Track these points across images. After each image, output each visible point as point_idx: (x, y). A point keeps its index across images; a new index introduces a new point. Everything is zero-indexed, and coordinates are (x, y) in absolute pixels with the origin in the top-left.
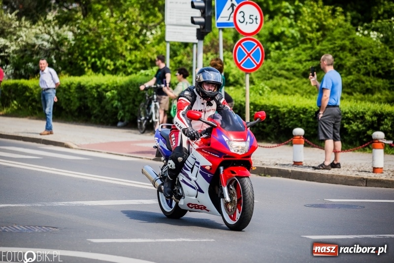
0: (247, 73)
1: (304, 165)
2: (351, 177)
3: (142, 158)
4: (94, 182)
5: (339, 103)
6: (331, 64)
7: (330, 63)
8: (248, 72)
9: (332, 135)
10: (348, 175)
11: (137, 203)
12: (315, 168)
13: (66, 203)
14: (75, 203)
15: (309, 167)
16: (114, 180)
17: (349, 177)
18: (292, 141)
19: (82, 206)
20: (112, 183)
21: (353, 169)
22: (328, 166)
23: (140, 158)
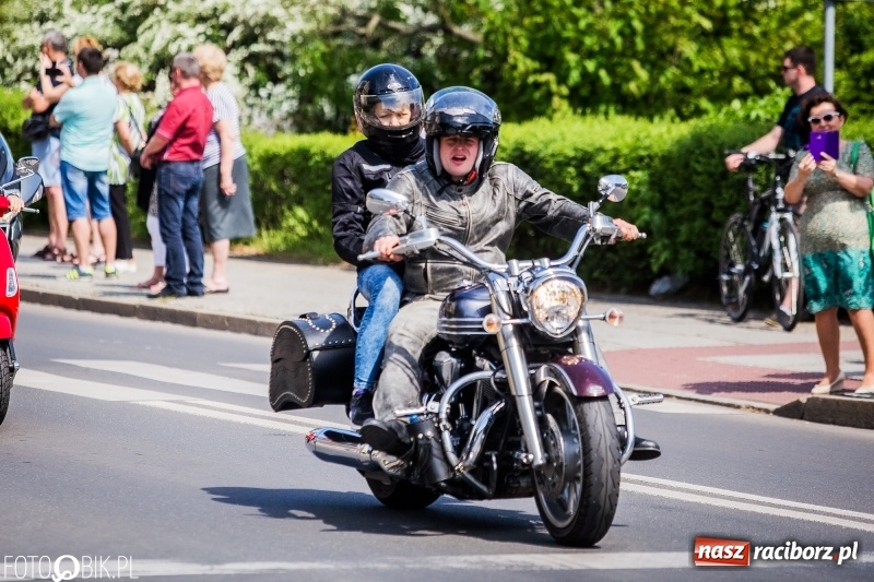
23: (729, 405)
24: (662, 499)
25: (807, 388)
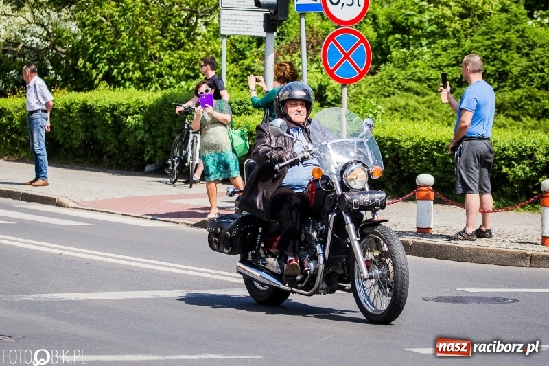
0: (343, 86)
1: (435, 233)
2: (508, 253)
3: (178, 223)
4: (89, 263)
5: (489, 134)
6: (479, 71)
7: (477, 69)
8: (344, 83)
9: (477, 185)
10: (502, 249)
11: (151, 297)
12: (450, 238)
13: (37, 295)
14: (50, 296)
15: (442, 236)
16: (123, 259)
17: (503, 252)
18: (415, 194)
19: (60, 302)
20: (117, 264)
21: (512, 240)
22: (472, 235)
23: (174, 222)
24: (131, 266)
25: (205, 215)
